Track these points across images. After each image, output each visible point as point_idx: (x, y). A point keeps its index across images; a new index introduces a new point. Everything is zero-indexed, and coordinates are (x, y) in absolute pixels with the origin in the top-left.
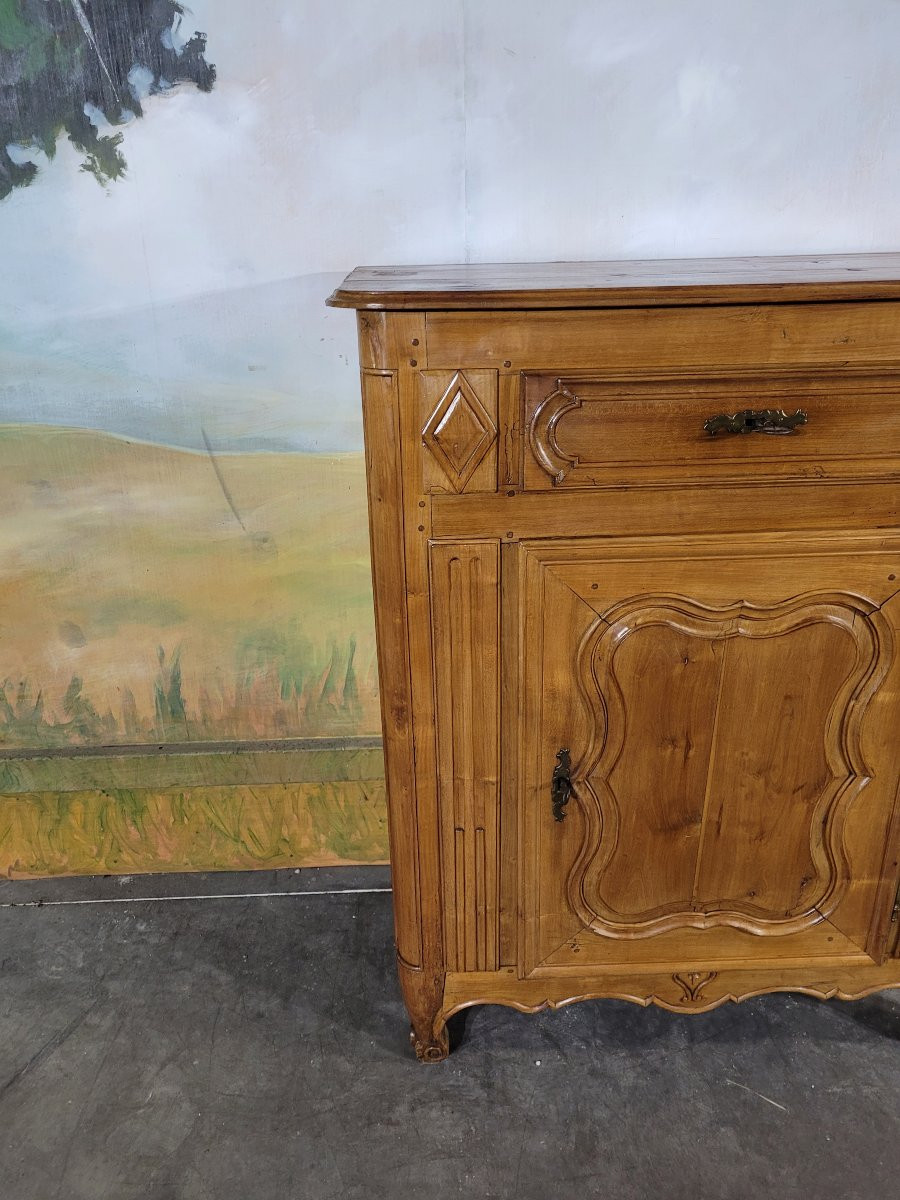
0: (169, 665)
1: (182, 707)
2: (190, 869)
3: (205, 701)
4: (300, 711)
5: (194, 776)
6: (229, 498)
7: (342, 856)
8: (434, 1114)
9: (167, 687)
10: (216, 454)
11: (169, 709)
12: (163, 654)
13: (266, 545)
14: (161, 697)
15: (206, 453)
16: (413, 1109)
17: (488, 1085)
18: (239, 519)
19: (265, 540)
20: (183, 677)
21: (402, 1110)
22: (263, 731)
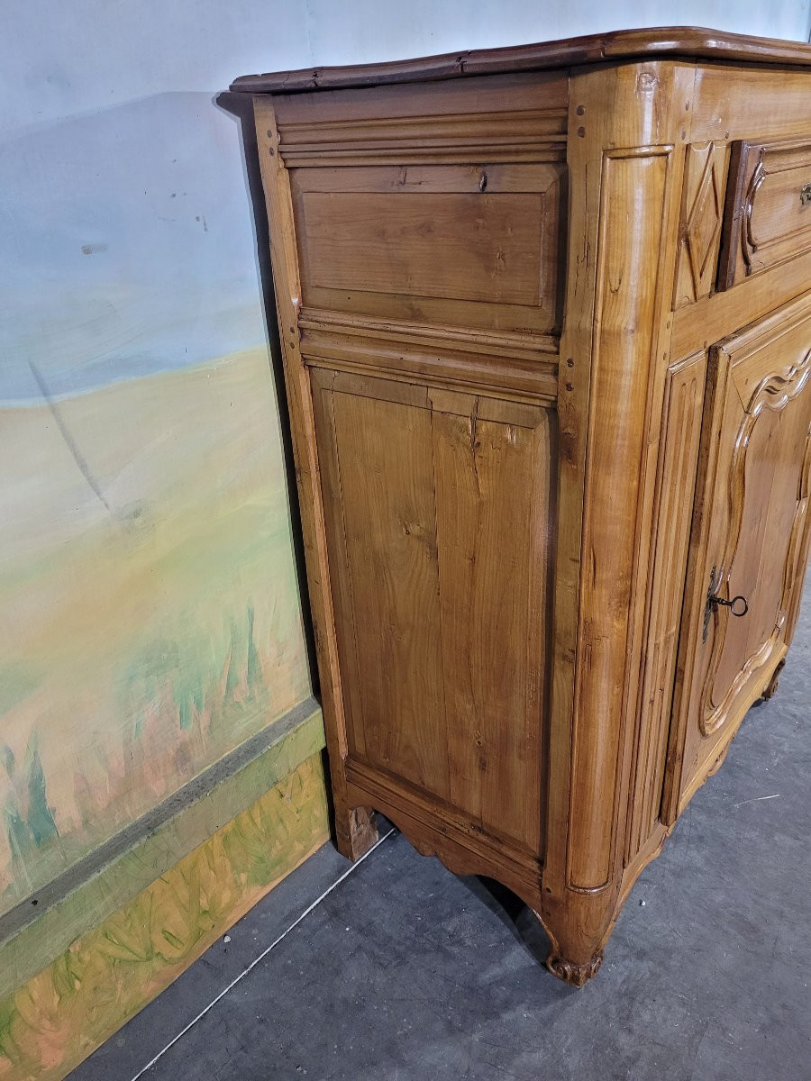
0: (23, 769)
1: (52, 822)
2: (94, 1046)
3: (84, 791)
4: (203, 733)
5: (99, 908)
6: (83, 467)
7: (264, 885)
8: (647, 1017)
9: (24, 804)
10: (57, 399)
11: (32, 836)
12: (11, 758)
13: (139, 520)
14: (17, 827)
15: (40, 402)
16: (630, 1031)
17: (641, 955)
18: (98, 494)
19: (136, 514)
20: (46, 775)
21: (623, 1040)
22: (164, 787)
